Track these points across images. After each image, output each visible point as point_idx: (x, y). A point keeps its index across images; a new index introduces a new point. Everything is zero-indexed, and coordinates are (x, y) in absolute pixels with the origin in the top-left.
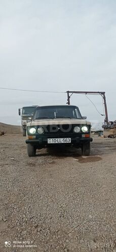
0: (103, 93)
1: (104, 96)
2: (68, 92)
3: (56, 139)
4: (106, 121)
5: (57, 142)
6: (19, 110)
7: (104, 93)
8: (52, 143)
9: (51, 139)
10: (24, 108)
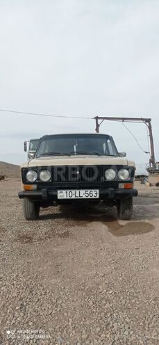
0: (148, 121)
1: (150, 124)
2: (97, 118)
3: (73, 191)
4: (152, 161)
5: (74, 197)
6: (25, 144)
7: (150, 120)
8: (65, 197)
9: (64, 191)
10: (31, 141)
